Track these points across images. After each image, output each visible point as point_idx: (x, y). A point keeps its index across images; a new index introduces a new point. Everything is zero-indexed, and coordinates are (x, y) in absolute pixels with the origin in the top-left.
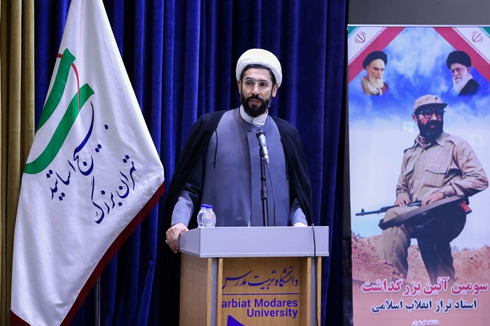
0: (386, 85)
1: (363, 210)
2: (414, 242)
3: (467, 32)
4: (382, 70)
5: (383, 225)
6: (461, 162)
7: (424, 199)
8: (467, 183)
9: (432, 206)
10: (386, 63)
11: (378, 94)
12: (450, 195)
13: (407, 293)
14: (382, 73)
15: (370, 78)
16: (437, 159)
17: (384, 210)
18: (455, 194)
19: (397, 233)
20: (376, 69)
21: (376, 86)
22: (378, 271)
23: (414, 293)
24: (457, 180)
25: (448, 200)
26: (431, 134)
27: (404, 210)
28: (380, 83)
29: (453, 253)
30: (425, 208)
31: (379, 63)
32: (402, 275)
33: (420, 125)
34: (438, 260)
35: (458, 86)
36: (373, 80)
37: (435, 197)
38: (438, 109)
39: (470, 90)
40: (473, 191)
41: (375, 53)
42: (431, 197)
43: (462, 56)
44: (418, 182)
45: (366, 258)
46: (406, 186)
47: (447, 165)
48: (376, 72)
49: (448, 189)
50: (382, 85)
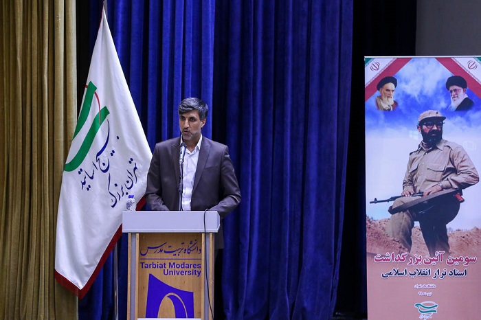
0: (396, 103)
1: (376, 199)
2: (417, 224)
3: (463, 61)
4: (393, 91)
5: (392, 211)
6: (456, 163)
7: (426, 191)
8: (461, 178)
9: (431, 196)
10: (396, 86)
11: (389, 110)
12: (447, 188)
13: (411, 264)
14: (393, 94)
15: (383, 97)
16: (437, 160)
17: (393, 199)
18: (451, 187)
19: (403, 217)
20: (388, 90)
21: (387, 104)
22: (388, 246)
23: (416, 263)
24: (453, 176)
25: (445, 192)
26: (432, 140)
27: (409, 199)
28: (391, 101)
29: (449, 233)
30: (426, 198)
31: (391, 86)
32: (407, 249)
33: (423, 133)
34: (437, 238)
35: (455, 104)
36: (385, 99)
37: (434, 190)
38: (439, 121)
39: (465, 107)
40: (466, 185)
41: (387, 78)
42: (431, 189)
43: (459, 79)
44: (421, 178)
45: (378, 236)
46: (411, 180)
47: (445, 164)
48: (388, 93)
49: (445, 183)
50: (392, 103)
